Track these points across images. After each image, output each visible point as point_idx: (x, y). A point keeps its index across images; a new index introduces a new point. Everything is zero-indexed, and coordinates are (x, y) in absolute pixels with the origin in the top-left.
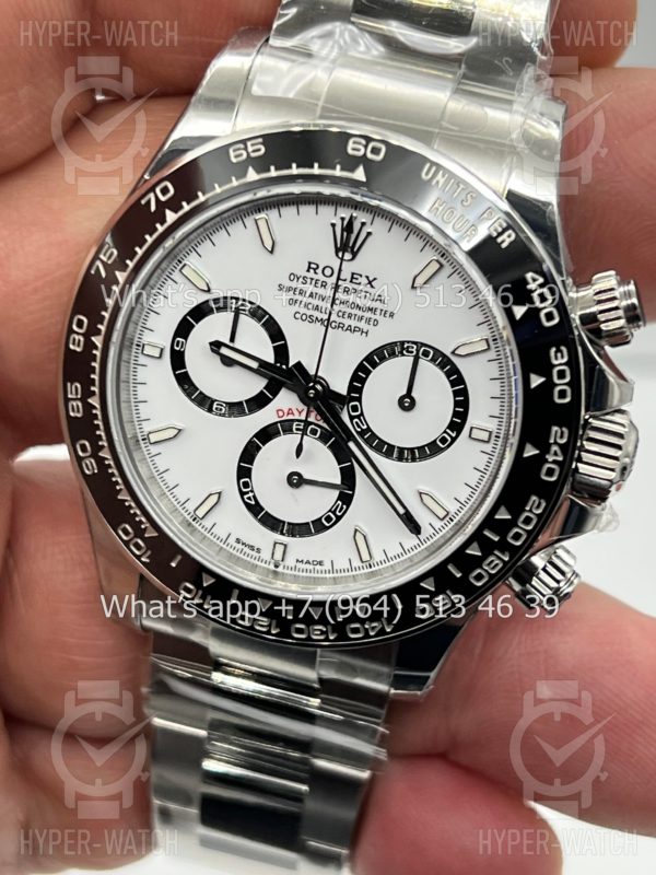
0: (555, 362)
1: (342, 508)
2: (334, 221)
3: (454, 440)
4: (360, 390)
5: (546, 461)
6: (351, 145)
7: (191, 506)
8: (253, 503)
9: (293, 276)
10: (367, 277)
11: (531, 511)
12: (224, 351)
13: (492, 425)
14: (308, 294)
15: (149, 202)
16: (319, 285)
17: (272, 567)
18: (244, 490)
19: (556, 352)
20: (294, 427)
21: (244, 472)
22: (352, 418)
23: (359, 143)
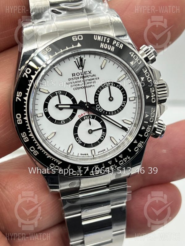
0: (145, 72)
1: (104, 133)
2: (75, 61)
3: (126, 103)
4: (98, 101)
5: (152, 98)
6: (73, 39)
7: (65, 151)
8: (81, 143)
9: (70, 79)
10: (89, 71)
11: (153, 112)
12: (60, 106)
13: (134, 95)
14: (75, 82)
15: (25, 76)
16: (77, 79)
17: (92, 157)
18: (78, 141)
19: (144, 70)
20: (84, 118)
21: (76, 136)
22: (98, 109)
23: (75, 37)
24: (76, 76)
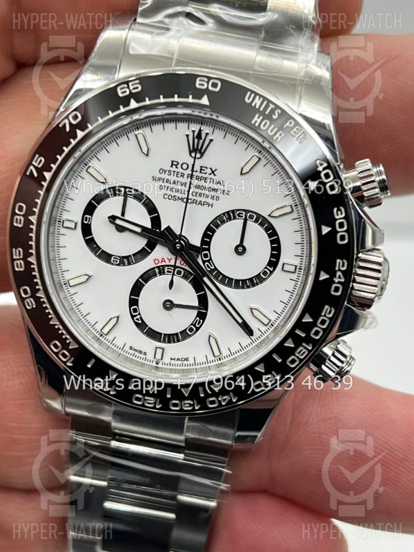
0: (337, 217)
1: (200, 322)
2: (187, 133)
3: (271, 272)
4: (209, 244)
5: (334, 282)
6: (198, 82)
7: (98, 327)
8: (140, 322)
9: (162, 171)
10: (211, 169)
11: (325, 316)
12: (118, 222)
13: (297, 262)
14: (172, 182)
15: (65, 125)
16: (179, 175)
17: (154, 364)
18: (134, 314)
19: (337, 211)
20: (166, 270)
21: (133, 302)
22: (204, 262)
23: (204, 81)
24: (180, 170)
